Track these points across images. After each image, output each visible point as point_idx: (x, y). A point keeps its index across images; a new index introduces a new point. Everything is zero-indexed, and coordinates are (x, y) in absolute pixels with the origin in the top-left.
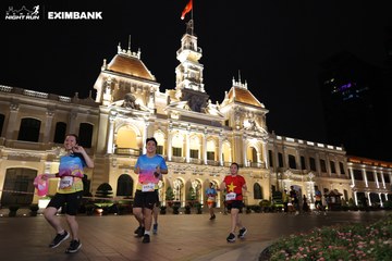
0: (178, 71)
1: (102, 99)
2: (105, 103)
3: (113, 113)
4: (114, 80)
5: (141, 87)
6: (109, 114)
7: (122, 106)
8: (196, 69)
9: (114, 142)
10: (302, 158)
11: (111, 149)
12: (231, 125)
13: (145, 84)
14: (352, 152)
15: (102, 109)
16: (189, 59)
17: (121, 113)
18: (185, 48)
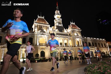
0: (55, 21)
1: (35, 30)
2: (35, 31)
3: (38, 34)
4: (38, 25)
5: (45, 26)
6: (37, 34)
7: (40, 32)
8: (60, 20)
9: (39, 42)
10: (93, 43)
11: (38, 44)
12: (71, 35)
13: (46, 25)
14: (107, 40)
15: (35, 33)
16: (58, 17)
17: (40, 34)
18: (56, 14)
